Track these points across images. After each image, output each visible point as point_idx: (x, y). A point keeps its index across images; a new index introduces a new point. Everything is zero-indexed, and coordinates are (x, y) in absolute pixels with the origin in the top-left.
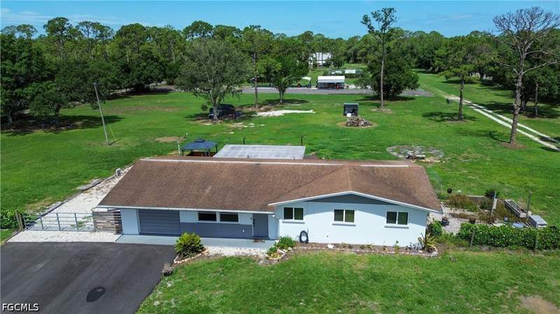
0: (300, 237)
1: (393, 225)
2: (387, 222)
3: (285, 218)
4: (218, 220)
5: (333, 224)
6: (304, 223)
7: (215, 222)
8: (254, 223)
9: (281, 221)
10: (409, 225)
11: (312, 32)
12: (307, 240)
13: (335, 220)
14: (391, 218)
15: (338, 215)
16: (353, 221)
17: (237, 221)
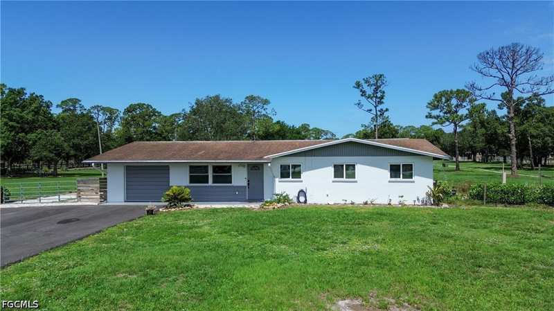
0: (298, 198)
1: (398, 179)
2: (391, 177)
3: (282, 176)
4: (210, 183)
5: (333, 182)
6: (302, 181)
7: (207, 185)
8: (249, 184)
9: (277, 180)
10: (415, 178)
11: (308, 125)
12: (306, 200)
13: (335, 177)
14: (395, 171)
15: (338, 171)
16: (355, 178)
17: (231, 183)
